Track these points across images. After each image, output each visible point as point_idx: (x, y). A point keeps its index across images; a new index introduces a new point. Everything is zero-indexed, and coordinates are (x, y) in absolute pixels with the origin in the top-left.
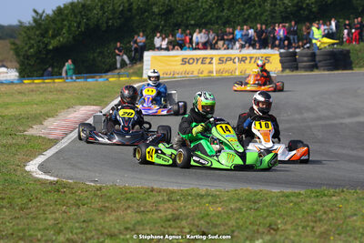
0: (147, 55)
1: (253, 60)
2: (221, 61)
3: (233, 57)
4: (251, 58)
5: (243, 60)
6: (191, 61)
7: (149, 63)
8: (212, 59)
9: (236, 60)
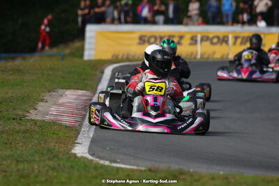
0: (91, 30)
1: (239, 41)
2: (194, 40)
3: (211, 36)
4: (236, 38)
5: (224, 40)
6: (152, 40)
7: (93, 40)
8: (181, 37)
9: (215, 40)
